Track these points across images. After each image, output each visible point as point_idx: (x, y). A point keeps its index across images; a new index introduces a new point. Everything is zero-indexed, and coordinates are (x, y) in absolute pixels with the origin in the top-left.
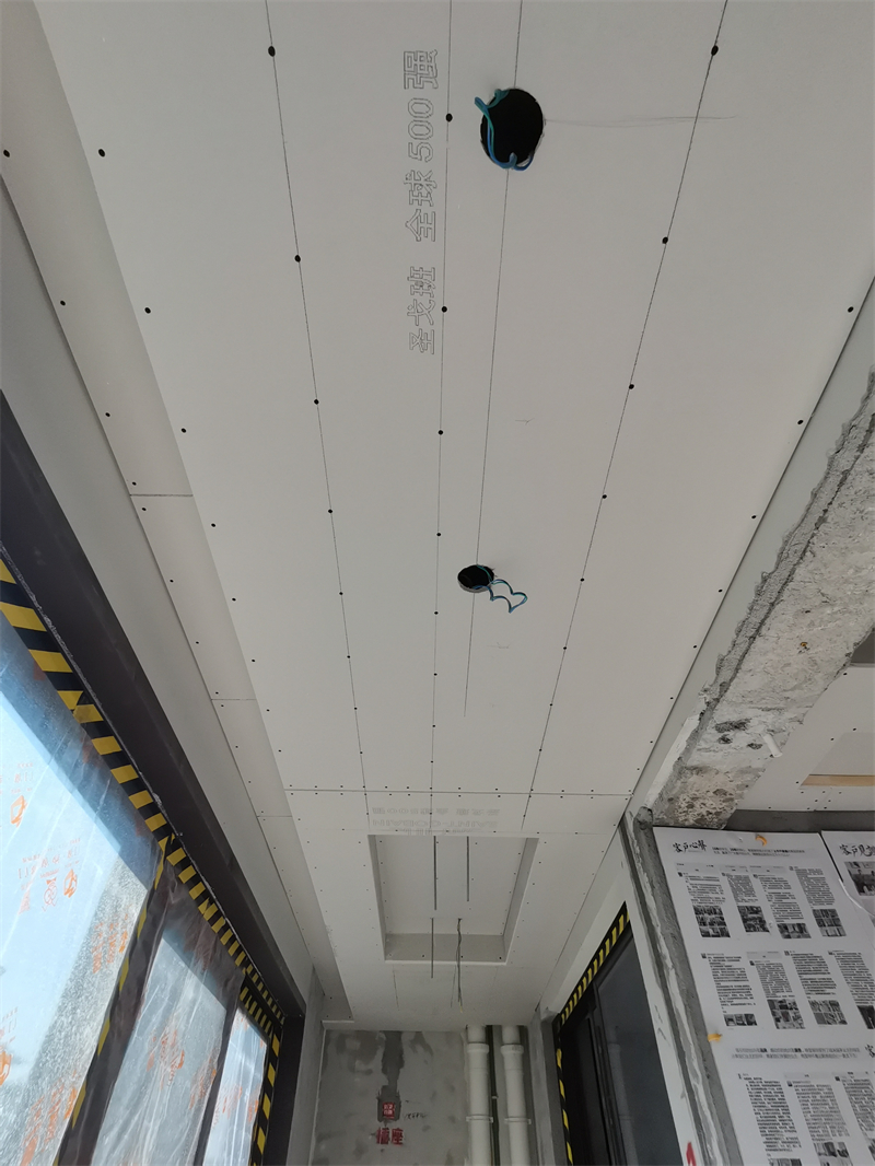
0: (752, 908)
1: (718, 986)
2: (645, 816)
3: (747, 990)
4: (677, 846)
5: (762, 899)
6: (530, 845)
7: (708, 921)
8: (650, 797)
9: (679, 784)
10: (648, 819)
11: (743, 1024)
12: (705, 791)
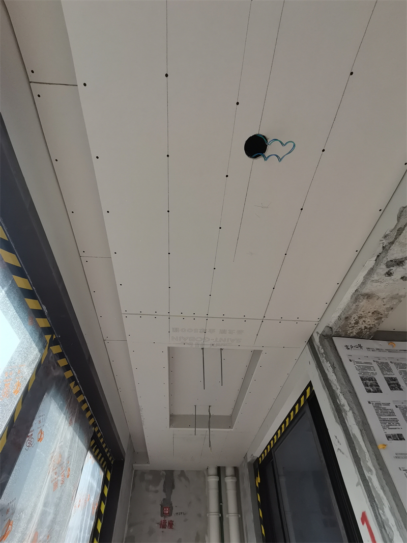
0: (392, 378)
1: (380, 419)
2: (328, 332)
3: (396, 421)
4: (347, 346)
5: (396, 373)
6: (256, 354)
7: (369, 384)
8: (332, 319)
9: (354, 307)
10: (329, 333)
11: (397, 440)
12: (367, 311)
